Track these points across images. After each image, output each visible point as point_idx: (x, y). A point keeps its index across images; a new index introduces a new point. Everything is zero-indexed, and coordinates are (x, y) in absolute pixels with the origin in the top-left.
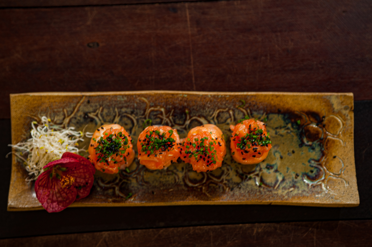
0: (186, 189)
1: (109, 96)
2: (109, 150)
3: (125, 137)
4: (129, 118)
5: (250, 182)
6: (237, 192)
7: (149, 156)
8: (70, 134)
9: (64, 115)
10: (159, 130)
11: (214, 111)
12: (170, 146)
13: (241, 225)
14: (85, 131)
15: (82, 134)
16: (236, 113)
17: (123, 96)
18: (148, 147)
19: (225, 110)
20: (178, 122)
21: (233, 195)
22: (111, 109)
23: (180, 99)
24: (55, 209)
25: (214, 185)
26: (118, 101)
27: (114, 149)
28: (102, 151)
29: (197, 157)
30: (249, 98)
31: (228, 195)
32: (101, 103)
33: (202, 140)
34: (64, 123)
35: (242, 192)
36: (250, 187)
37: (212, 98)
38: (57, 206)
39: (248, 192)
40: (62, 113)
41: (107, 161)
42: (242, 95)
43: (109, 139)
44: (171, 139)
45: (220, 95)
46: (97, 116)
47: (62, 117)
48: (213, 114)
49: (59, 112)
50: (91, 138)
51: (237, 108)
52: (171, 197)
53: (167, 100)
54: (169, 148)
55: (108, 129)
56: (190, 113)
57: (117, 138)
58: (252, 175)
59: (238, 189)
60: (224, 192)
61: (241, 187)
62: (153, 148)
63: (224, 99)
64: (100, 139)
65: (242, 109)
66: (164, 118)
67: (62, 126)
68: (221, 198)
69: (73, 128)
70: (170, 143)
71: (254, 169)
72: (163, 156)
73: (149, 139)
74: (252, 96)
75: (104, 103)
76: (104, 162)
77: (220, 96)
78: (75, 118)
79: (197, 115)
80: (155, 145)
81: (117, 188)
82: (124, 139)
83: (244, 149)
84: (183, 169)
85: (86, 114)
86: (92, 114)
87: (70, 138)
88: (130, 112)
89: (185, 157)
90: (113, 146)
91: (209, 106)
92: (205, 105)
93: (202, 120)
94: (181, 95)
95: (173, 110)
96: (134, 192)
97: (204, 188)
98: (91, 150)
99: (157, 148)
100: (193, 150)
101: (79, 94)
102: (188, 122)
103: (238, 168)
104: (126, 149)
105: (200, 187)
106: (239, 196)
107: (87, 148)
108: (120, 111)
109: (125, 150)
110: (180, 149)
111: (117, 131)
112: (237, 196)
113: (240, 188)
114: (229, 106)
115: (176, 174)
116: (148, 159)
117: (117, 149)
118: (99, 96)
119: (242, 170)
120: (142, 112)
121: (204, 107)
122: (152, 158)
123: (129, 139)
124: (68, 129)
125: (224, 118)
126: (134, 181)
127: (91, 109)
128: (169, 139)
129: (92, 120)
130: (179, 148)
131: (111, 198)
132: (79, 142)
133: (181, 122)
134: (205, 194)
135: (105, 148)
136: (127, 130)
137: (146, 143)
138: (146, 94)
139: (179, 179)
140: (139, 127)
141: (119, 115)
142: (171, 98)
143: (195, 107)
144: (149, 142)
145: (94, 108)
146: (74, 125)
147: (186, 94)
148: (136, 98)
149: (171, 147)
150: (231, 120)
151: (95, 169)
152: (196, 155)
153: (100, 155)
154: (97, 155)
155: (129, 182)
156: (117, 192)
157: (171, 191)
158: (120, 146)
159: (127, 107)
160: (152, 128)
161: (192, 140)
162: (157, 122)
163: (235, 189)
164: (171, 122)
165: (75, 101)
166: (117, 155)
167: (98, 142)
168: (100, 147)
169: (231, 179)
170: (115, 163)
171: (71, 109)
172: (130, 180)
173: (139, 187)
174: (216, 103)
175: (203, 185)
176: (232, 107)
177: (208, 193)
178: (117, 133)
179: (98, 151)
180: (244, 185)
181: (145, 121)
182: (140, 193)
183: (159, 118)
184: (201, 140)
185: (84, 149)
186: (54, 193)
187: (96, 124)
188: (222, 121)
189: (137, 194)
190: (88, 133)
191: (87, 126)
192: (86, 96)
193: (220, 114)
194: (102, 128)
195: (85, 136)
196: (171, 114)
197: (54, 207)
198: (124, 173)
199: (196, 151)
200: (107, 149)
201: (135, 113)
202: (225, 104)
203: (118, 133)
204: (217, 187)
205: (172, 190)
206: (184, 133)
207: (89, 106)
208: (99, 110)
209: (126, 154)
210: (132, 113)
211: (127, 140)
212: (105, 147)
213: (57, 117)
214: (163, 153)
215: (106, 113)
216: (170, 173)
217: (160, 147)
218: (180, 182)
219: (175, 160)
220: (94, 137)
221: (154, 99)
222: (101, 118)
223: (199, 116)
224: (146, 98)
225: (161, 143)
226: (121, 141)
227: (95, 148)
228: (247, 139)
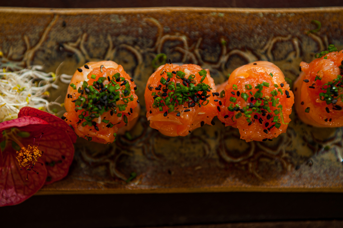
0: (223, 166)
1: (98, 15)
2: (98, 104)
3: (125, 83)
4: (129, 51)
5: (326, 156)
6: (305, 171)
7: (166, 114)
8: (35, 77)
9: (25, 45)
10: (183, 71)
11: (268, 40)
12: (203, 97)
13: (308, 223)
14: (60, 73)
15: (55, 77)
16: (305, 43)
17: (120, 15)
18: (166, 99)
19: (285, 39)
20: (208, 58)
21: (300, 177)
22: (101, 37)
23: (212, 20)
24: (10, 200)
25: (267, 160)
26: (111, 24)
27: (106, 102)
28: (85, 106)
29: (250, 116)
30: (327, 18)
31: (291, 177)
32: (84, 26)
33: (258, 87)
34: (25, 59)
35: (315, 172)
36: (327, 164)
37: (265, 18)
38: (15, 193)
39: (325, 172)
40: (21, 42)
41: (95, 124)
42: (315, 13)
43: (99, 85)
44: (204, 85)
45: (279, 12)
46: (78, 47)
47: (21, 49)
48: (265, 45)
49: (16, 40)
50: (68, 85)
51: (307, 35)
52: (199, 180)
53: (192, 23)
54: (201, 101)
55: (97, 69)
56: (227, 45)
57: (113, 83)
58: (329, 144)
59: (307, 167)
60: (284, 172)
61: (313, 163)
62: (175, 101)
63: (285, 19)
64: (83, 86)
65: (314, 36)
66: (187, 51)
67: (22, 63)
68: (280, 181)
69: (39, 67)
70: (201, 93)
71: (332, 135)
72: (190, 115)
73: (167, 86)
74: (334, 13)
75: (89, 27)
76: (90, 125)
77: (279, 15)
78: (43, 51)
79: (240, 46)
80: (178, 97)
81: (112, 165)
82: (123, 86)
83: (335, 103)
84: (216, 134)
85: (60, 44)
86: (71, 44)
87: (36, 84)
88: (131, 43)
89: (226, 117)
90: (105, 98)
91: (261, 31)
92: (253, 31)
93: (248, 55)
94: (215, 14)
95: (200, 40)
96: (139, 171)
97: (250, 165)
98: (69, 103)
99: (181, 102)
100: (242, 104)
101: (47, 11)
102: (224, 59)
103: (306, 133)
104: (128, 102)
105: (245, 163)
106: (309, 179)
107: (62, 101)
108: (116, 41)
109: (126, 104)
110: (217, 103)
111: (111, 72)
112: (307, 178)
113: (311, 165)
114: (293, 32)
115: (205, 142)
116: (165, 119)
117: (111, 103)
118: (80, 15)
119: (313, 136)
120: (151, 42)
121: (250, 34)
122: (171, 118)
123: (132, 85)
124: (31, 69)
125: (284, 52)
126: (138, 153)
127: (69, 37)
128: (200, 86)
129: (71, 55)
130: (215, 101)
131: (103, 180)
132: (50, 89)
133: (213, 59)
134: (253, 175)
135: (91, 101)
136: (126, 70)
137: (161, 92)
138: (158, 13)
139: (210, 149)
140: (146, 67)
141: (114, 47)
142: (198, 18)
143: (236, 34)
144: (165, 91)
145: (73, 34)
146: (41, 62)
147: (222, 12)
148: (141, 19)
149: (204, 99)
150: (295, 55)
151: (75, 135)
152: (249, 114)
153: (83, 114)
154: (78, 113)
155: (131, 154)
156: (113, 171)
157: (199, 170)
158: (117, 97)
159: (126, 34)
160: (170, 67)
161: (241, 88)
162: (174, 58)
163: (302, 166)
164: (197, 58)
165: (42, 22)
166: (112, 113)
167: (80, 91)
168: (82, 99)
169: (295, 151)
170: (108, 126)
171: (36, 36)
172: (133, 152)
173: (148, 162)
174: (272, 27)
175: (249, 159)
176: (298, 34)
177: (258, 173)
178: (111, 74)
179: (79, 106)
180: (317, 161)
181: (157, 57)
182: (149, 172)
183: (178, 51)
184: (256, 88)
185: (58, 102)
186: (10, 172)
187: (77, 61)
188: (281, 56)
189: (144, 174)
190: (64, 76)
191: (62, 64)
192: (60, 15)
193: (278, 44)
194: (87, 67)
195: (59, 80)
196: (197, 46)
197: (10, 195)
198: (123, 140)
199: (248, 107)
200: (95, 102)
201: (139, 43)
202: (286, 29)
203: (113, 75)
204: (273, 163)
205: (199, 167)
206: (218, 77)
207: (65, 32)
208: (82, 38)
209: (127, 111)
210: (135, 43)
211: (129, 87)
212: (91, 99)
213: (13, 50)
214: (191, 109)
215: (93, 44)
216: (195, 140)
217: (185, 99)
218: (213, 154)
219: (208, 121)
220: (73, 82)
221: (170, 20)
222: (84, 51)
223: (244, 49)
224: (157, 18)
225: (187, 93)
226: (119, 89)
227: (74, 101)
228: (338, 86)
